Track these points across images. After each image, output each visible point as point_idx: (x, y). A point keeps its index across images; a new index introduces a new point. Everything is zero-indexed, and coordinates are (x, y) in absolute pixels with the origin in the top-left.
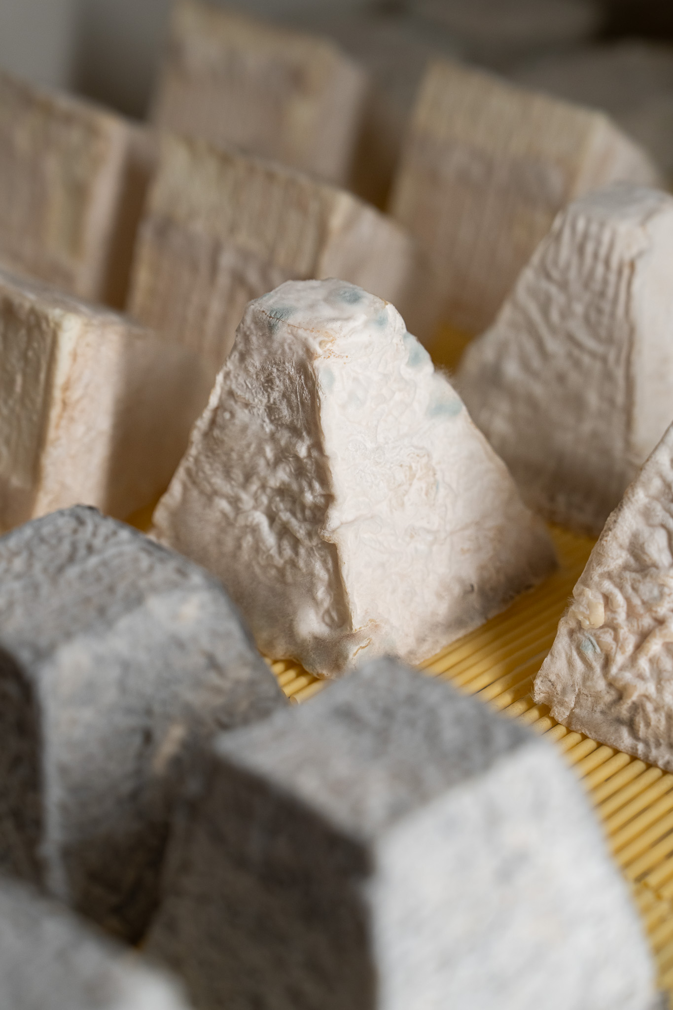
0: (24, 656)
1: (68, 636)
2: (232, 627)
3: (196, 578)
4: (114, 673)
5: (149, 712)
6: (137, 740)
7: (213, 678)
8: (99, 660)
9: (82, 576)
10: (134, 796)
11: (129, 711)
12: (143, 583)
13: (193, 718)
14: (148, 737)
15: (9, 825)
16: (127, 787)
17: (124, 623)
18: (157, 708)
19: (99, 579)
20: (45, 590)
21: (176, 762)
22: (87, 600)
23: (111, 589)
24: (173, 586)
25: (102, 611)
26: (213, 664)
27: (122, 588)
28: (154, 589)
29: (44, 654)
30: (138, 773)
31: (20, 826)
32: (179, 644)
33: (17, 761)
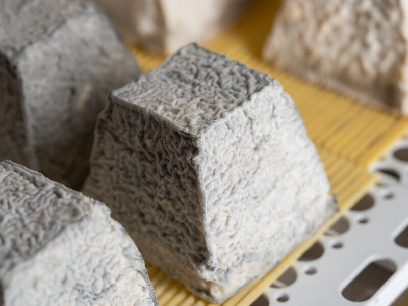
0: (9, 54)
1: (31, 43)
2: (111, 33)
3: (91, 9)
4: (55, 60)
5: (73, 79)
6: (68, 93)
7: (103, 60)
8: (46, 54)
9: (31, 10)
10: (69, 121)
11: (63, 79)
12: (64, 13)
13: (94, 80)
14: (73, 91)
15: (7, 138)
16: (65, 117)
17: (57, 34)
18: (77, 77)
19: (40, 11)
20: (13, 18)
21: (88, 103)
22: (36, 23)
23: (48, 17)
24: (79, 14)
25: (45, 29)
26: (103, 52)
27: (53, 16)
28: (71, 16)
29: (19, 53)
30: (70, 109)
31: (14, 139)
32: (85, 43)
33: (9, 106)
